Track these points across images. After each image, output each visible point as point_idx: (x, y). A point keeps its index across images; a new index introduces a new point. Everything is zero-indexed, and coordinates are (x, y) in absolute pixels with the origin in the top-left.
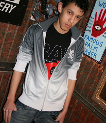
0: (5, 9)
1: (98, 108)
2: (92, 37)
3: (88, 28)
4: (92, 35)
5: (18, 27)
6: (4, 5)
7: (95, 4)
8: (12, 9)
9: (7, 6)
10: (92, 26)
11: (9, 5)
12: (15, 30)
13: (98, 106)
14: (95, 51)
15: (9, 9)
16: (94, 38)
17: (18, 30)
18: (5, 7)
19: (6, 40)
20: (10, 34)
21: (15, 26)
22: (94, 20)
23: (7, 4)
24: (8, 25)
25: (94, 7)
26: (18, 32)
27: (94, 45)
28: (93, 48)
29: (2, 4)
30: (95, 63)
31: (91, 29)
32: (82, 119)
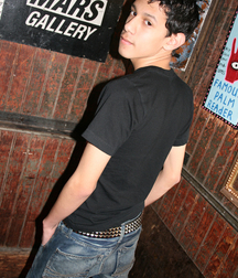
0: (79, 34)
1: (230, 209)
2: (227, 82)
3: (220, 67)
4: (227, 79)
5: (100, 64)
6: (76, 28)
7: (232, 24)
8: (89, 34)
9: (82, 29)
10: (226, 63)
11: (85, 27)
12: (95, 69)
13: (230, 204)
14: (229, 108)
15: (85, 33)
16: (230, 84)
17: (100, 69)
18: (78, 30)
19: (80, 86)
20: (87, 75)
21: (94, 62)
22: (230, 53)
23: (81, 26)
24: (84, 60)
25: (231, 29)
26: (99, 73)
27: (230, 96)
28: (227, 102)
29: (73, 26)
30: (229, 128)
31: (225, 69)
32: (204, 228)
